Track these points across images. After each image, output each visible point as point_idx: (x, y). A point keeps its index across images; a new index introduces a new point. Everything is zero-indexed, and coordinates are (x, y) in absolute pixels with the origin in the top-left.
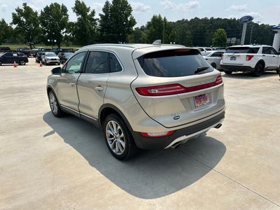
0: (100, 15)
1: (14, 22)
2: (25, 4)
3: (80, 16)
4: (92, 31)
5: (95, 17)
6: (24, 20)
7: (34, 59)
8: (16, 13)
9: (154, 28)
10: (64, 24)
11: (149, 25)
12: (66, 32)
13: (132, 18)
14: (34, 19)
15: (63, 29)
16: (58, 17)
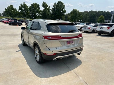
0: (52, 8)
1: (20, 10)
2: (24, 3)
3: (44, 8)
4: (48, 14)
5: (50, 9)
6: (23, 9)
7: (25, 24)
8: (21, 6)
9: (73, 14)
10: (38, 11)
11: (71, 13)
12: (38, 14)
13: (64, 10)
14: (27, 9)
15: (37, 13)
16: (36, 8)
